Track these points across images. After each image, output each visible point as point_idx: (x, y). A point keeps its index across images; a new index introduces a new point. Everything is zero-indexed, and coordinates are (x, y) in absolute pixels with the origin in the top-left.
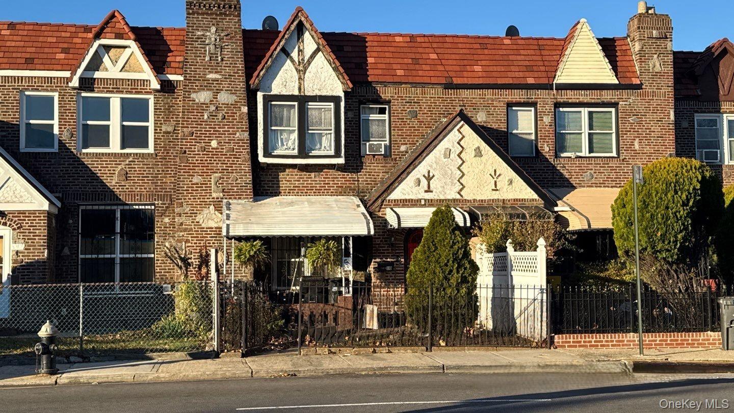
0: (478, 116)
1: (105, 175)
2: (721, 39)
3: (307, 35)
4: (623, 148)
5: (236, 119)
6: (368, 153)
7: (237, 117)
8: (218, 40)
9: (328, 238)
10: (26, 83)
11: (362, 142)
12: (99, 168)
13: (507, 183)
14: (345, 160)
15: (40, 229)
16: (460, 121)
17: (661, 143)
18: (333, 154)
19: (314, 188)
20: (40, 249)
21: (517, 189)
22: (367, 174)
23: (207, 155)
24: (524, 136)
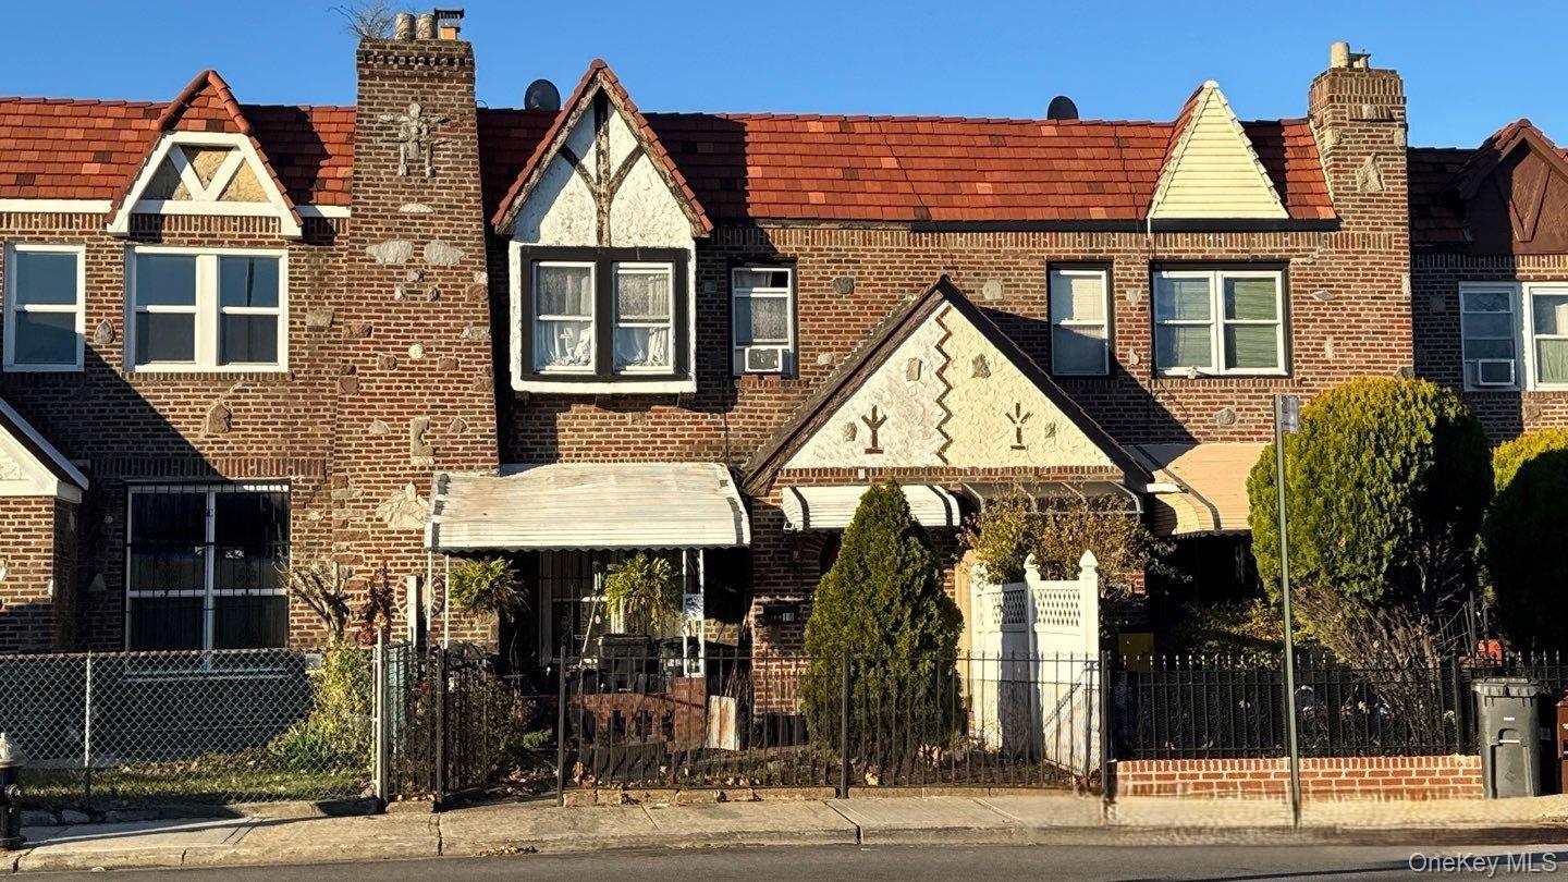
0: (984, 290)
1: (183, 421)
2: (1516, 121)
3: (615, 121)
4: (1300, 356)
5: (463, 299)
6: (748, 370)
7: (464, 293)
8: (425, 132)
9: (650, 553)
10: (16, 225)
11: (735, 347)
12: (172, 406)
13: (1044, 434)
14: (698, 386)
15: (40, 537)
16: (942, 301)
17: (1381, 345)
18: (672, 372)
19: (632, 446)
20: (39, 579)
21: (1065, 446)
22: (747, 415)
23: (400, 375)
24: (1086, 332)
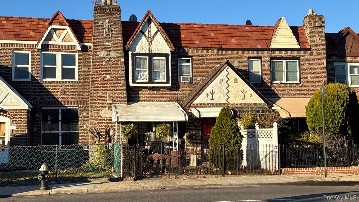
0: (234, 63)
1: (54, 92)
2: (346, 27)
3: (152, 24)
4: (303, 79)
5: (119, 65)
6: (182, 81)
7: (119, 63)
8: (110, 26)
9: (166, 123)
10: (15, 47)
11: (179, 76)
12: (51, 89)
13: (249, 96)
14: (172, 85)
15: (24, 119)
16: (227, 66)
17: (320, 76)
18: (165, 82)
19: (156, 98)
20: (24, 129)
21: (254, 98)
22: (182, 91)
23: (104, 82)
24: (256, 73)
